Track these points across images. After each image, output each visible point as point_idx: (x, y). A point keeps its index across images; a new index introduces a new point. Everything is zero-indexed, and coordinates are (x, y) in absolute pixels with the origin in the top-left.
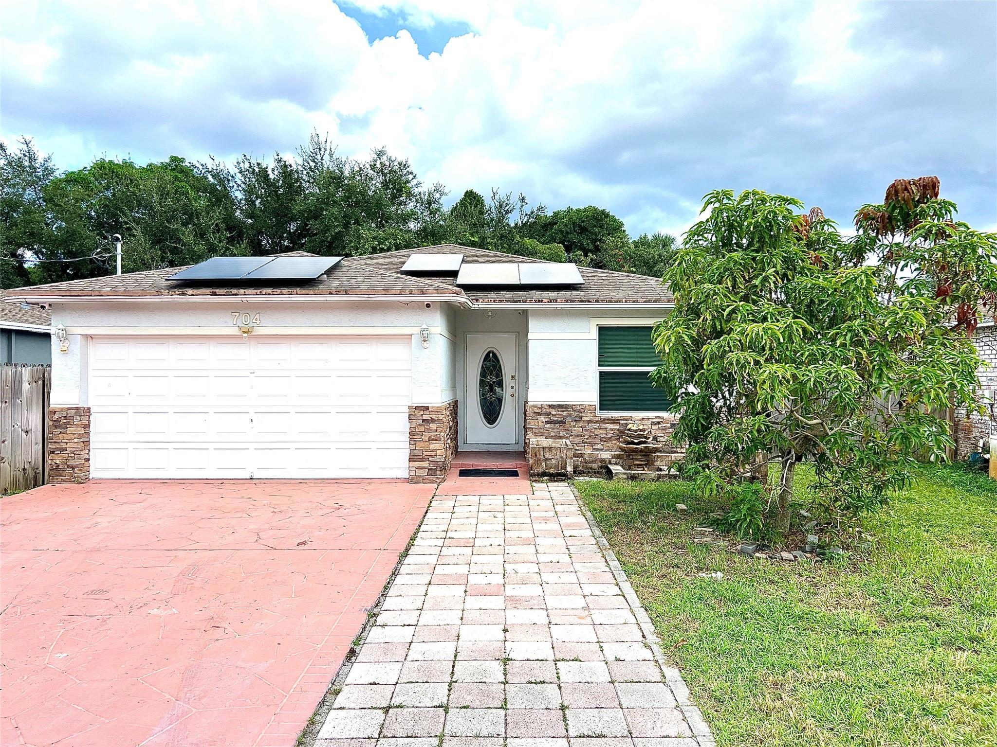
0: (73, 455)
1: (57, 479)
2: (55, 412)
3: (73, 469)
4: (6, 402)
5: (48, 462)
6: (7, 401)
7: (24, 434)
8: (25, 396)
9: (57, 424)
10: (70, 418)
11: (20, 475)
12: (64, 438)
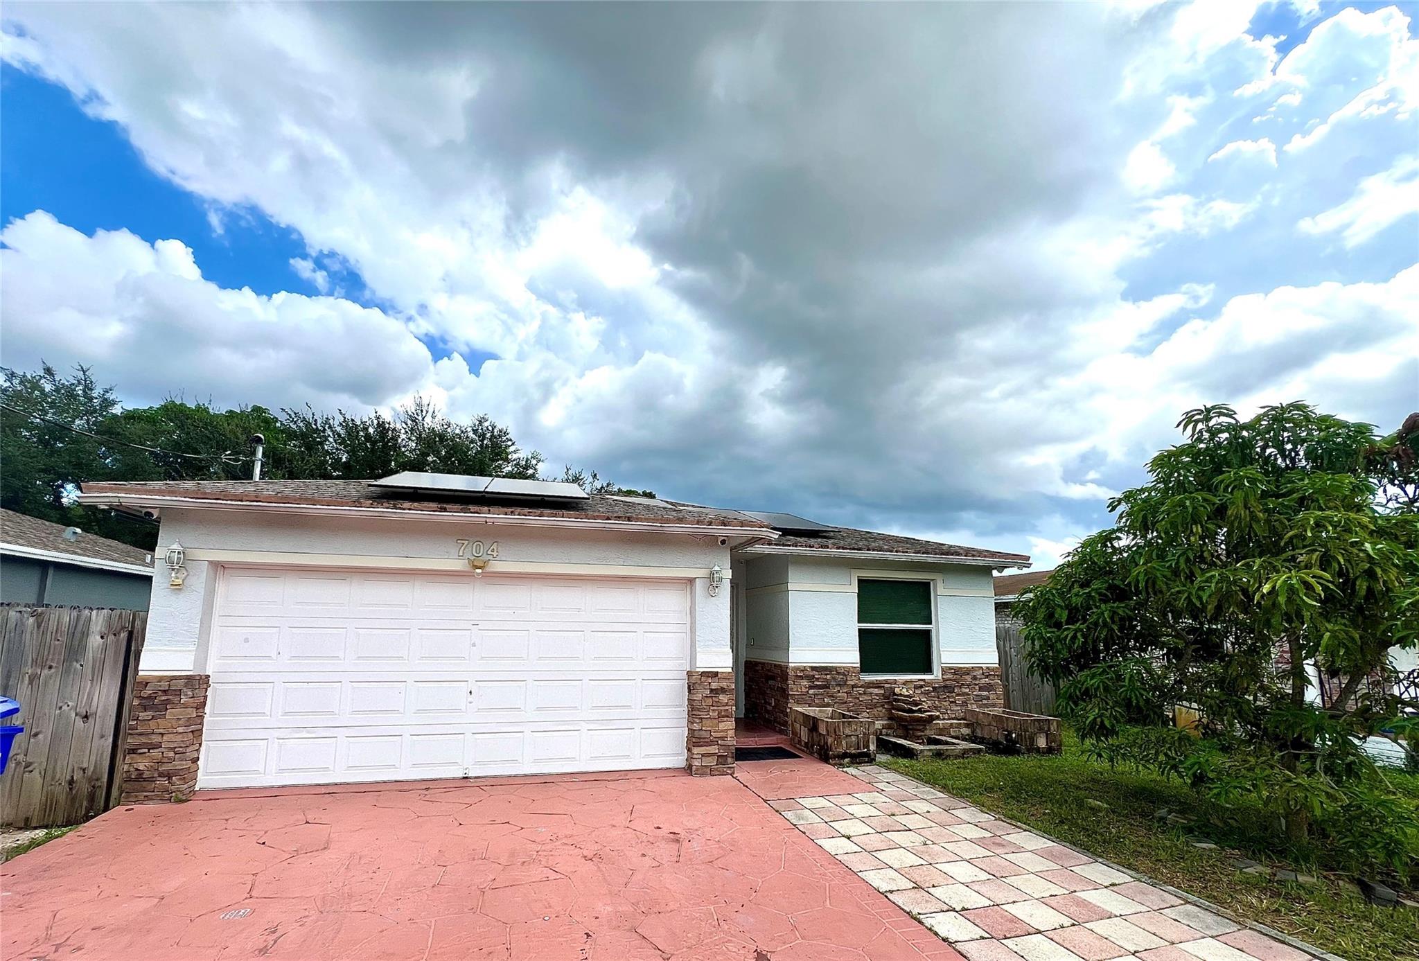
0: (172, 754)
1: (136, 796)
2: (147, 683)
3: (170, 778)
4: (50, 667)
5: (123, 767)
6: (54, 665)
7: (79, 723)
8: (91, 658)
9: (148, 704)
10: (173, 693)
11: (61, 792)
12: (161, 726)
